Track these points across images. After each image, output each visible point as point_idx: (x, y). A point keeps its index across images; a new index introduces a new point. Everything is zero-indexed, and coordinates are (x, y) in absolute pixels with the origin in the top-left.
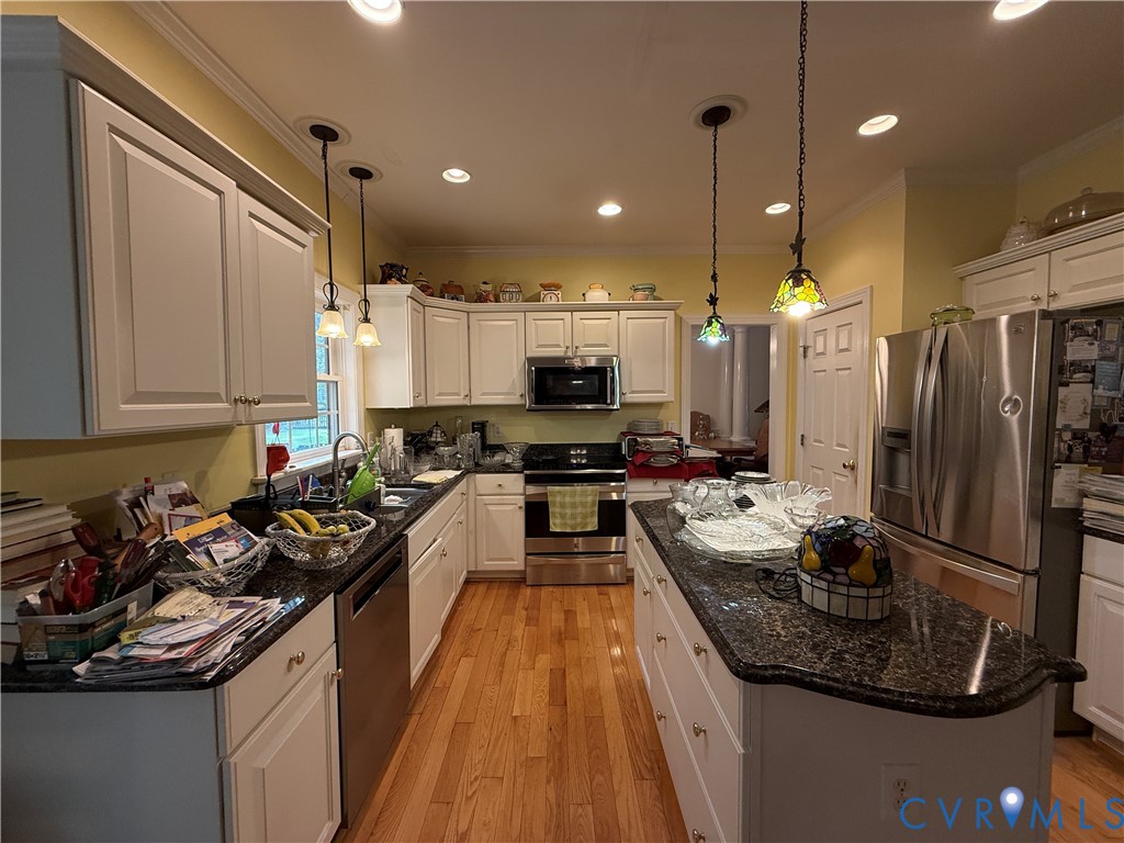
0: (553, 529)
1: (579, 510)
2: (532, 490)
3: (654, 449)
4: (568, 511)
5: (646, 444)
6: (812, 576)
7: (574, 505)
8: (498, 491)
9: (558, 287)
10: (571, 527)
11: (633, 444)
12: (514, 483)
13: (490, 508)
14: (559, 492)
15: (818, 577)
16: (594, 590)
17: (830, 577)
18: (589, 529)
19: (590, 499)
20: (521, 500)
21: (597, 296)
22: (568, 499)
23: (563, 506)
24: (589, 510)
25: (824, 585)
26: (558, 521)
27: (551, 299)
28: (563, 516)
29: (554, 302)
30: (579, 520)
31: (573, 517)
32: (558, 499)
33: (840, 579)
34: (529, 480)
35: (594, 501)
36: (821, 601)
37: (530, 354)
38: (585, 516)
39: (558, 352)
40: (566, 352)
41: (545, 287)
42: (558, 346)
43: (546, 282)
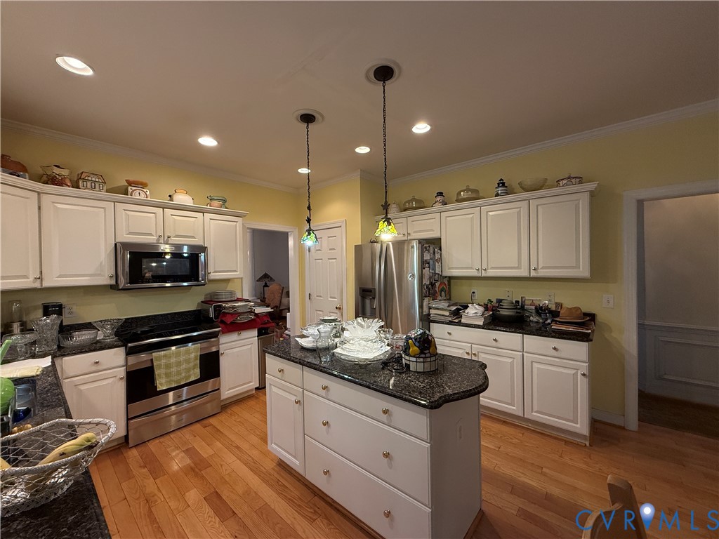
0: (160, 388)
1: (184, 366)
2: (133, 360)
3: (239, 311)
4: (174, 370)
5: (233, 307)
6: (416, 357)
7: (179, 364)
8: (94, 368)
9: (144, 185)
10: (176, 382)
11: (218, 309)
12: (114, 360)
13: (82, 387)
14: (165, 356)
15: (419, 357)
16: (198, 426)
17: (423, 356)
18: (192, 379)
19: (192, 355)
20: (122, 372)
21: (182, 198)
22: (173, 360)
23: (168, 366)
24: (192, 364)
25: (422, 360)
26: (163, 381)
27: (139, 195)
28: (167, 375)
29: (142, 196)
30: (183, 375)
31: (178, 373)
32: (163, 362)
33: (428, 355)
34: (130, 352)
35: (196, 357)
36: (420, 368)
37: (119, 239)
38: (188, 370)
39: (151, 239)
40: (158, 240)
41: (130, 183)
42: (151, 235)
43: (131, 179)
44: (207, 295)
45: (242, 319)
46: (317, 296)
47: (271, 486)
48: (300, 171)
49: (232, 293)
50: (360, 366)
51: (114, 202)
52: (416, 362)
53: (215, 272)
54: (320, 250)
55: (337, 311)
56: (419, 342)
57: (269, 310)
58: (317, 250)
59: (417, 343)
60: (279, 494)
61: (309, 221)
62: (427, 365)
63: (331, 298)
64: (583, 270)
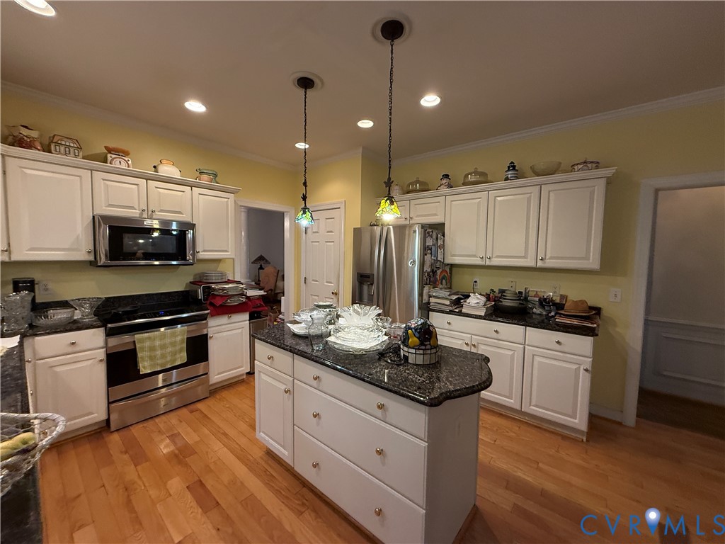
0: (143, 371)
1: (169, 349)
2: (114, 341)
3: (230, 293)
4: (159, 353)
5: (223, 289)
6: (416, 349)
7: (163, 347)
8: (70, 349)
9: (125, 153)
10: (161, 365)
11: (208, 291)
12: (93, 341)
13: (58, 369)
14: (149, 338)
15: (419, 349)
16: (185, 411)
17: (423, 347)
18: (178, 363)
19: (179, 338)
20: (101, 354)
21: (168, 170)
22: (157, 343)
23: (152, 349)
24: (178, 348)
25: (421, 352)
26: (146, 364)
27: (119, 163)
28: (151, 358)
29: (124, 166)
30: (169, 358)
31: (163, 356)
32: (147, 344)
33: (428, 347)
34: (109, 333)
35: (182, 340)
36: (420, 360)
37: (98, 212)
38: (174, 354)
39: (133, 213)
40: (141, 214)
41: (110, 150)
42: (133, 208)
43: (111, 145)
44: (195, 275)
45: (233, 302)
46: (313, 280)
47: (258, 476)
48: (297, 145)
49: (222, 274)
50: (355, 356)
51: (91, 170)
52: (415, 354)
53: (204, 251)
54: (317, 232)
55: (333, 296)
56: (419, 333)
57: (262, 293)
58: (314, 232)
59: (417, 335)
60: (266, 484)
61: (304, 198)
62: (427, 357)
63: (327, 282)
64: (593, 262)
